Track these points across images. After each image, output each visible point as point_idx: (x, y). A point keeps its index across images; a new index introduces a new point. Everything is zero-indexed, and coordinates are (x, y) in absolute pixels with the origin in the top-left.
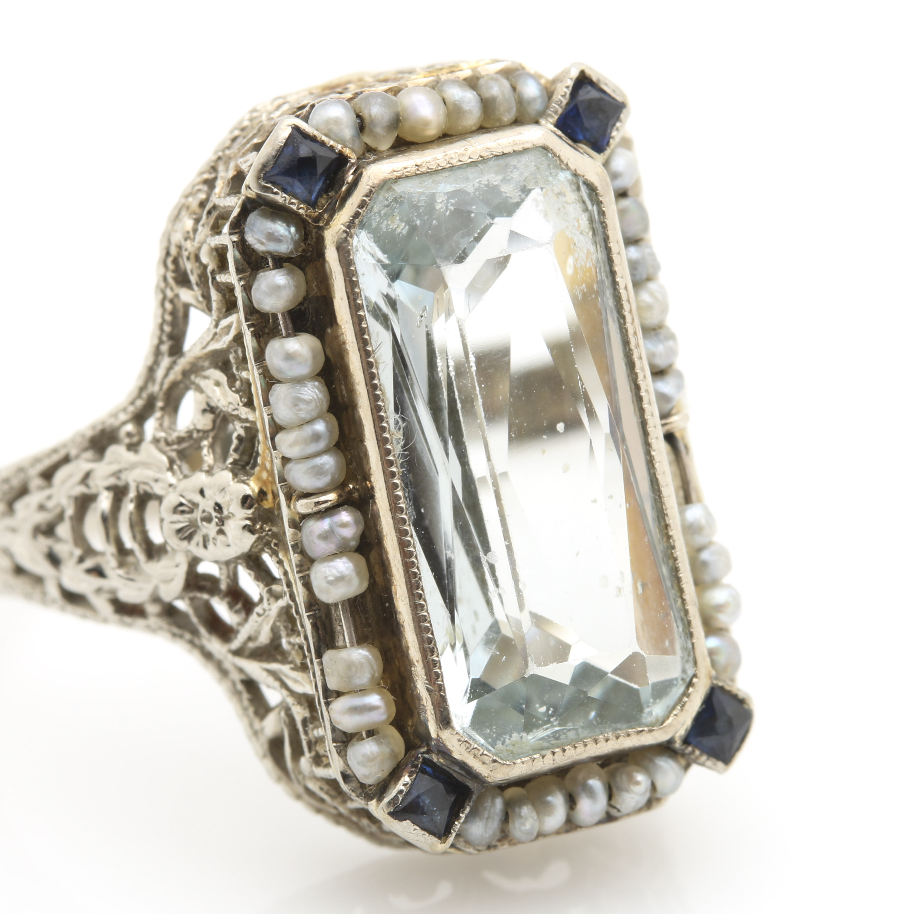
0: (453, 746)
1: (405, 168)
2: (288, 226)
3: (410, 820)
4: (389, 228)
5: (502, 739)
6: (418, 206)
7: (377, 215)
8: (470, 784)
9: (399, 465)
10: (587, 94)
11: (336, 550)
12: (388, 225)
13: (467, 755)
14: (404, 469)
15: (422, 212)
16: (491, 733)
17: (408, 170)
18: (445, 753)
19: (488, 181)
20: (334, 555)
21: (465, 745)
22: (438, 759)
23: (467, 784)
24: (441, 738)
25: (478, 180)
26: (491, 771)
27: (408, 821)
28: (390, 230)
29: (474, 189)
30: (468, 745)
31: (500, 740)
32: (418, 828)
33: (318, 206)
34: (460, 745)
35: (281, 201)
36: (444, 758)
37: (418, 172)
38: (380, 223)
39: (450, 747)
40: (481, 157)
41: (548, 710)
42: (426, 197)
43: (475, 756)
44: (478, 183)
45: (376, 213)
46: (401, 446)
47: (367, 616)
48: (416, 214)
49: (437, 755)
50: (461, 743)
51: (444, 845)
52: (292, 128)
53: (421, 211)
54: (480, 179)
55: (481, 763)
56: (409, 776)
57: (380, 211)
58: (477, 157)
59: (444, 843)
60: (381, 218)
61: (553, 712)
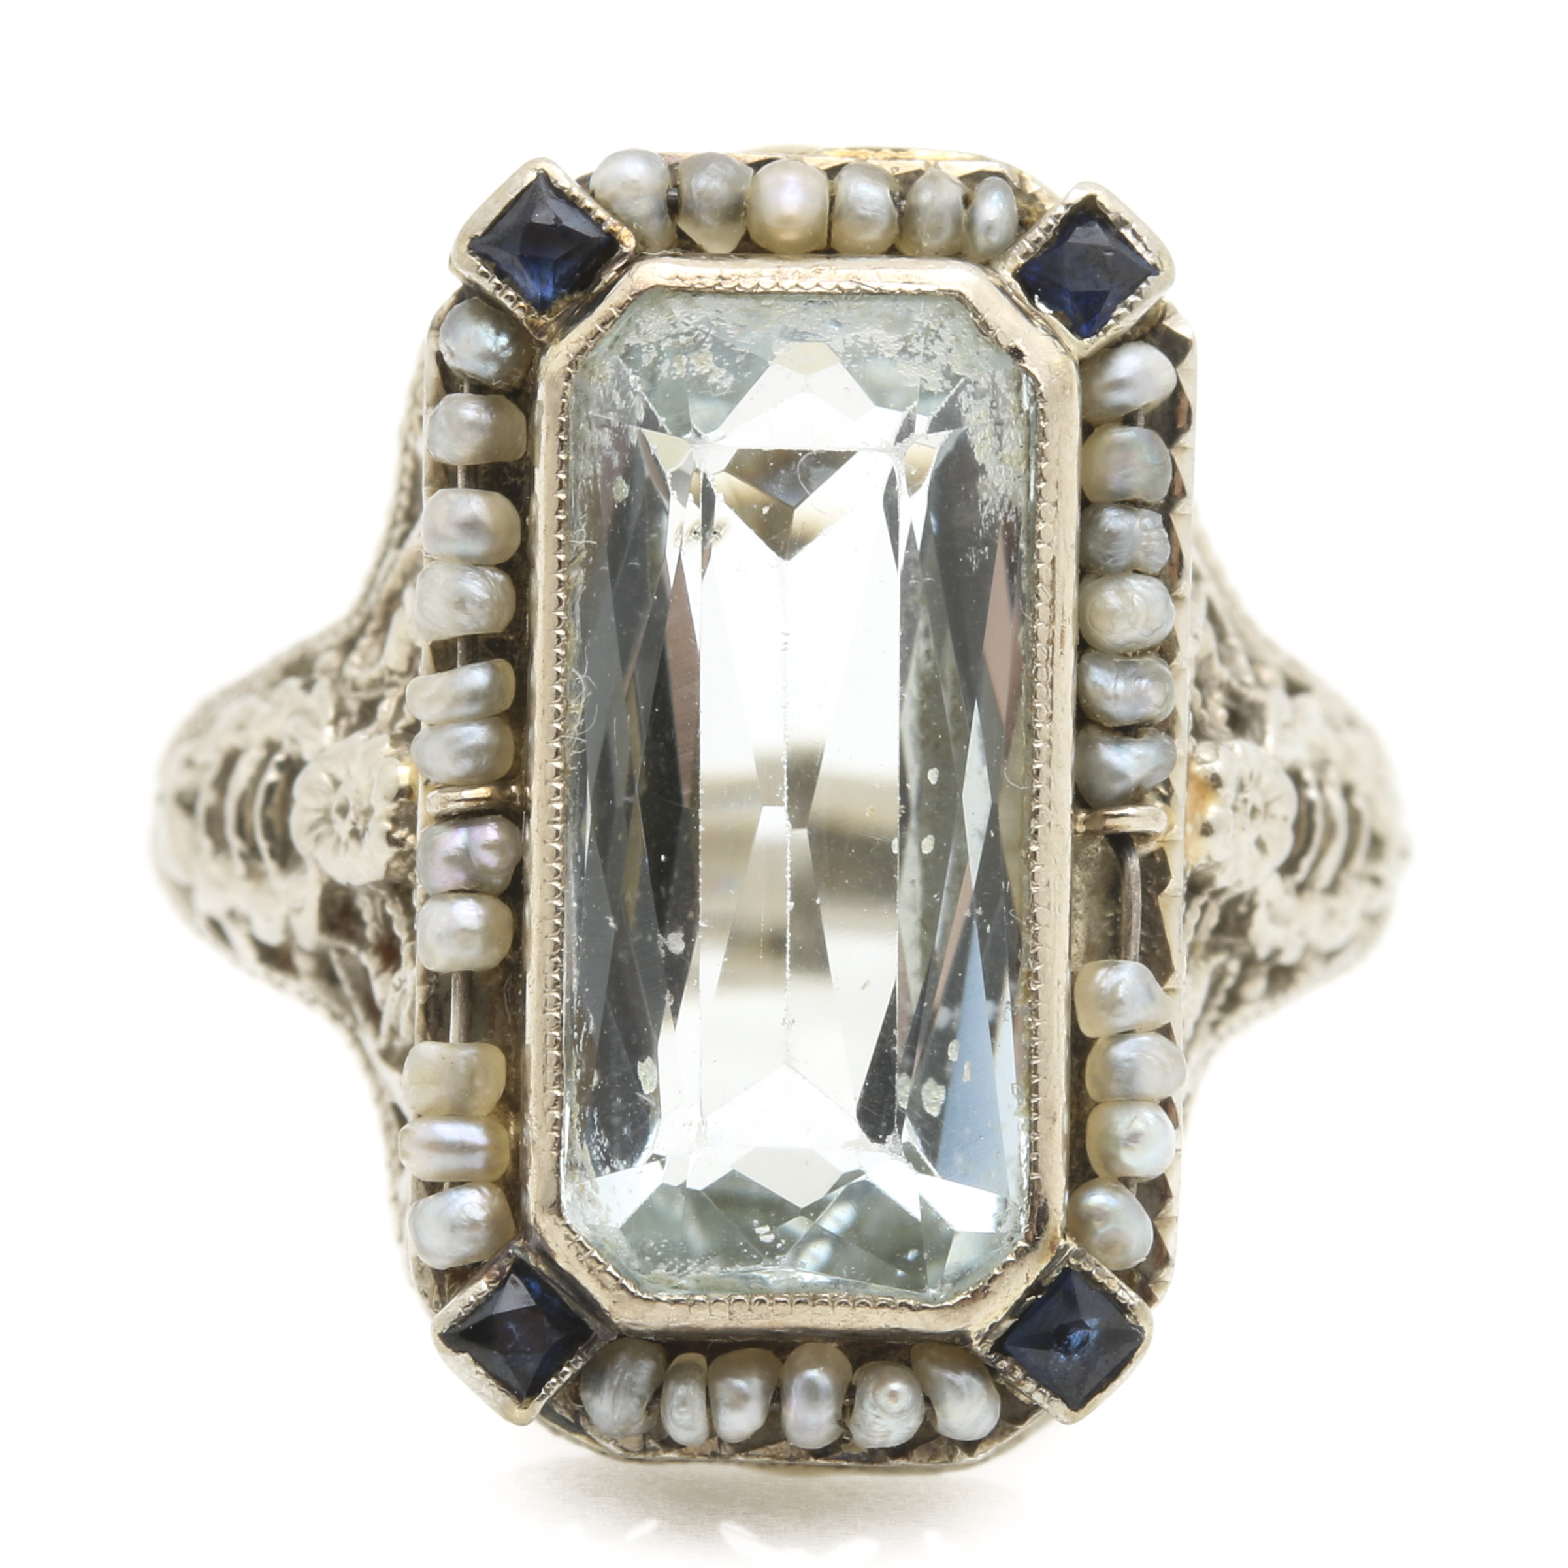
0: (557, 1245)
1: (699, 277)
2: (498, 334)
3: (471, 1354)
4: (674, 375)
5: (671, 1263)
6: (733, 351)
7: (651, 346)
8: (589, 1320)
9: (568, 759)
10: (1090, 236)
11: (467, 885)
12: (671, 368)
13: (578, 1266)
14: (574, 768)
15: (739, 364)
16: (656, 1249)
17: (703, 281)
18: (546, 1255)
19: (871, 339)
20: (459, 892)
21: (577, 1248)
22: (537, 1264)
23: (586, 1320)
24: (538, 1227)
25: (853, 334)
26: (614, 1302)
27: (466, 1355)
28: (675, 378)
29: (846, 348)
30: (582, 1250)
31: (666, 1263)
32: (482, 1371)
33: (551, 311)
34: (569, 1246)
35: (488, 289)
36: (545, 1264)
37: (718, 288)
38: (656, 362)
39: (552, 1246)
40: (838, 287)
41: (777, 1240)
42: (753, 341)
43: (590, 1270)
44: (853, 338)
45: (651, 343)
46: (578, 728)
47: (515, 1013)
48: (727, 364)
49: (536, 1256)
50: (570, 1242)
51: (524, 1411)
52: (538, 175)
53: (737, 361)
54: (858, 333)
55: (600, 1286)
56: (488, 1283)
57: (660, 342)
58: (833, 287)
59: (526, 1408)
60: (661, 353)
61: (783, 1246)
